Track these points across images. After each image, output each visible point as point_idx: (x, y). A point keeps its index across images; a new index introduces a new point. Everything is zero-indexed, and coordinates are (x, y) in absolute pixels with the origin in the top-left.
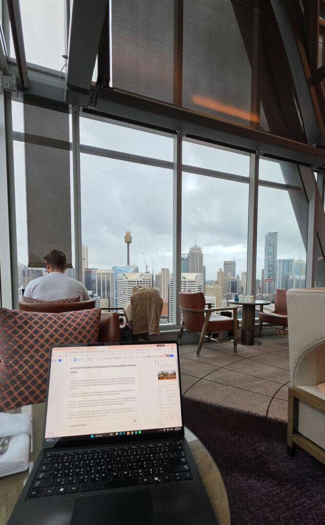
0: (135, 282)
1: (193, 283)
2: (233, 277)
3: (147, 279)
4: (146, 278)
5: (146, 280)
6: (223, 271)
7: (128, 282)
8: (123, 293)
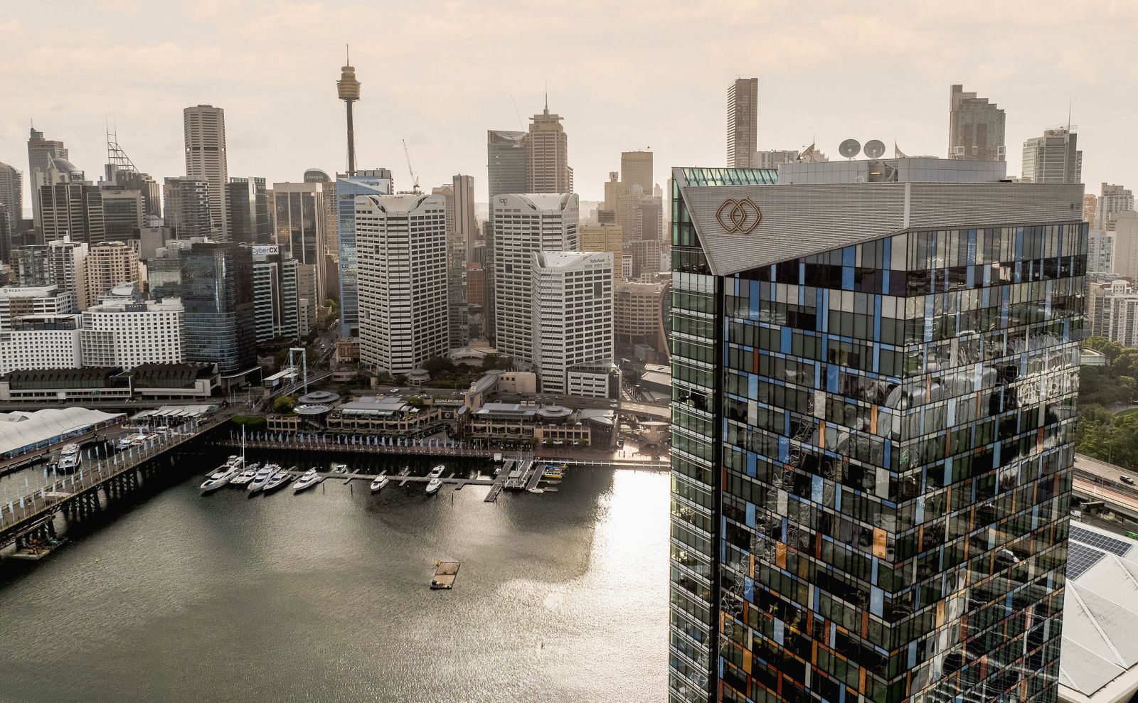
0: (406, 219)
1: (555, 220)
2: (646, 198)
3: (435, 211)
4: (431, 208)
5: (431, 214)
6: (619, 180)
7: (389, 219)
8: (373, 250)
